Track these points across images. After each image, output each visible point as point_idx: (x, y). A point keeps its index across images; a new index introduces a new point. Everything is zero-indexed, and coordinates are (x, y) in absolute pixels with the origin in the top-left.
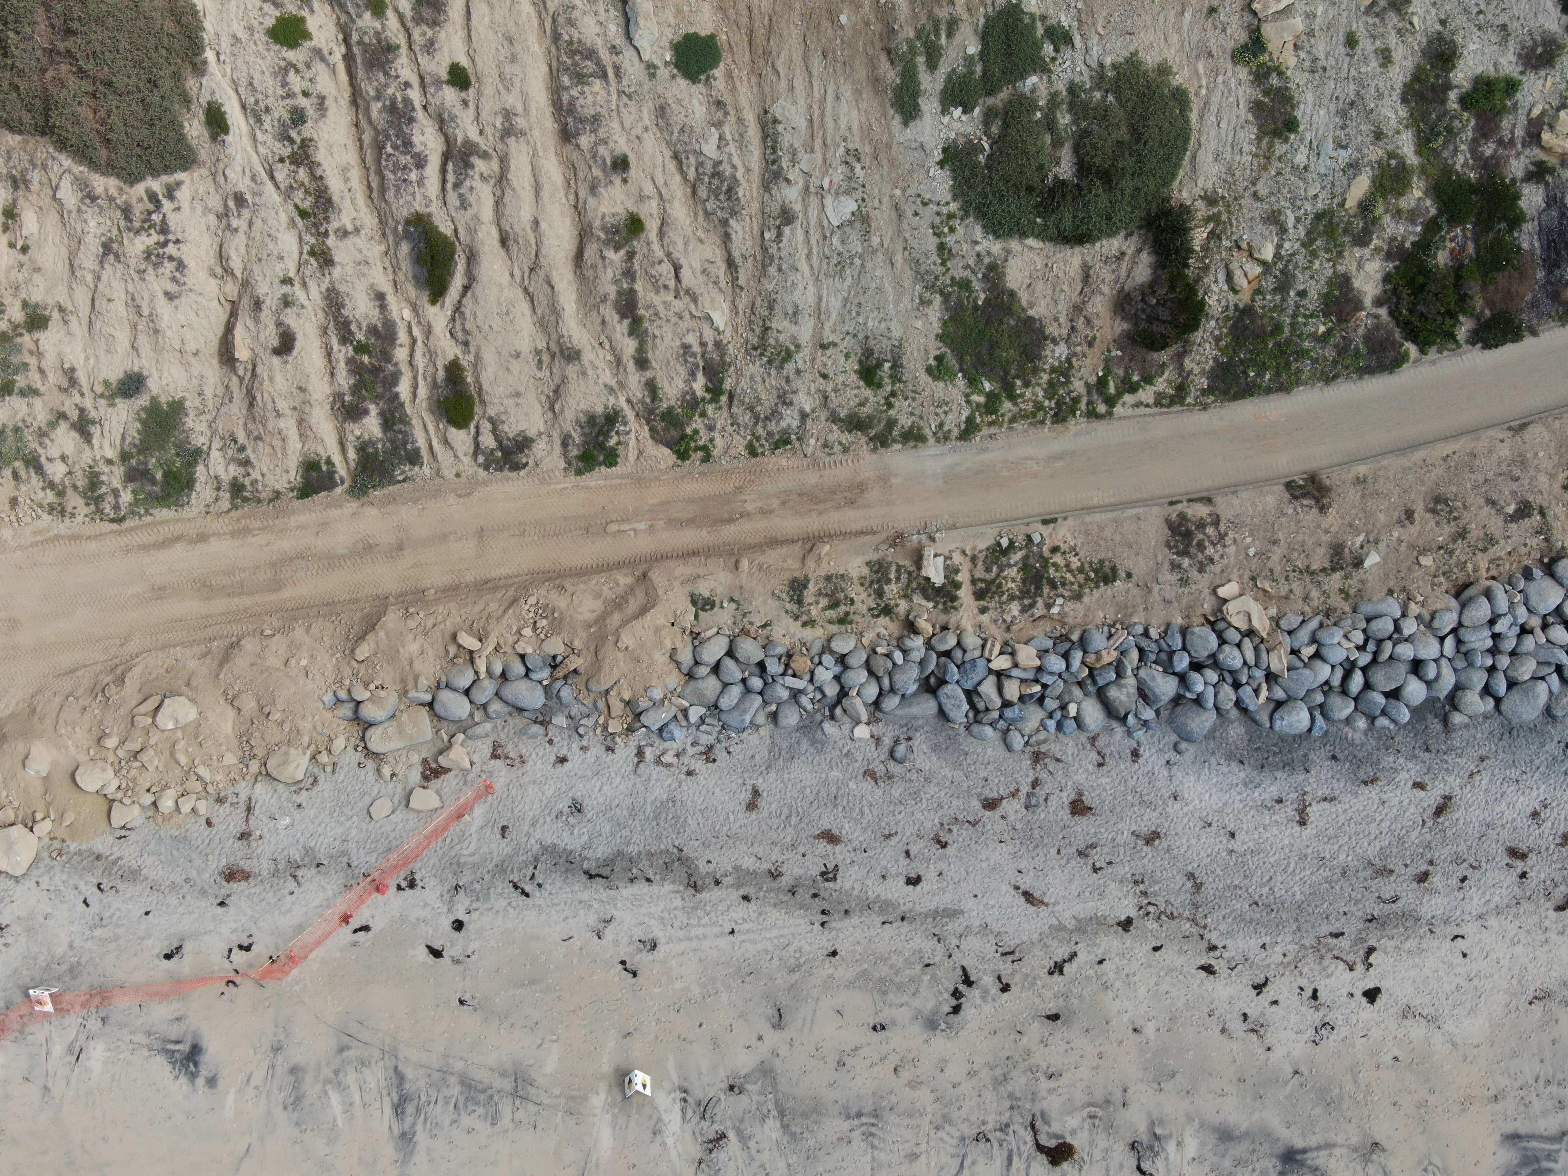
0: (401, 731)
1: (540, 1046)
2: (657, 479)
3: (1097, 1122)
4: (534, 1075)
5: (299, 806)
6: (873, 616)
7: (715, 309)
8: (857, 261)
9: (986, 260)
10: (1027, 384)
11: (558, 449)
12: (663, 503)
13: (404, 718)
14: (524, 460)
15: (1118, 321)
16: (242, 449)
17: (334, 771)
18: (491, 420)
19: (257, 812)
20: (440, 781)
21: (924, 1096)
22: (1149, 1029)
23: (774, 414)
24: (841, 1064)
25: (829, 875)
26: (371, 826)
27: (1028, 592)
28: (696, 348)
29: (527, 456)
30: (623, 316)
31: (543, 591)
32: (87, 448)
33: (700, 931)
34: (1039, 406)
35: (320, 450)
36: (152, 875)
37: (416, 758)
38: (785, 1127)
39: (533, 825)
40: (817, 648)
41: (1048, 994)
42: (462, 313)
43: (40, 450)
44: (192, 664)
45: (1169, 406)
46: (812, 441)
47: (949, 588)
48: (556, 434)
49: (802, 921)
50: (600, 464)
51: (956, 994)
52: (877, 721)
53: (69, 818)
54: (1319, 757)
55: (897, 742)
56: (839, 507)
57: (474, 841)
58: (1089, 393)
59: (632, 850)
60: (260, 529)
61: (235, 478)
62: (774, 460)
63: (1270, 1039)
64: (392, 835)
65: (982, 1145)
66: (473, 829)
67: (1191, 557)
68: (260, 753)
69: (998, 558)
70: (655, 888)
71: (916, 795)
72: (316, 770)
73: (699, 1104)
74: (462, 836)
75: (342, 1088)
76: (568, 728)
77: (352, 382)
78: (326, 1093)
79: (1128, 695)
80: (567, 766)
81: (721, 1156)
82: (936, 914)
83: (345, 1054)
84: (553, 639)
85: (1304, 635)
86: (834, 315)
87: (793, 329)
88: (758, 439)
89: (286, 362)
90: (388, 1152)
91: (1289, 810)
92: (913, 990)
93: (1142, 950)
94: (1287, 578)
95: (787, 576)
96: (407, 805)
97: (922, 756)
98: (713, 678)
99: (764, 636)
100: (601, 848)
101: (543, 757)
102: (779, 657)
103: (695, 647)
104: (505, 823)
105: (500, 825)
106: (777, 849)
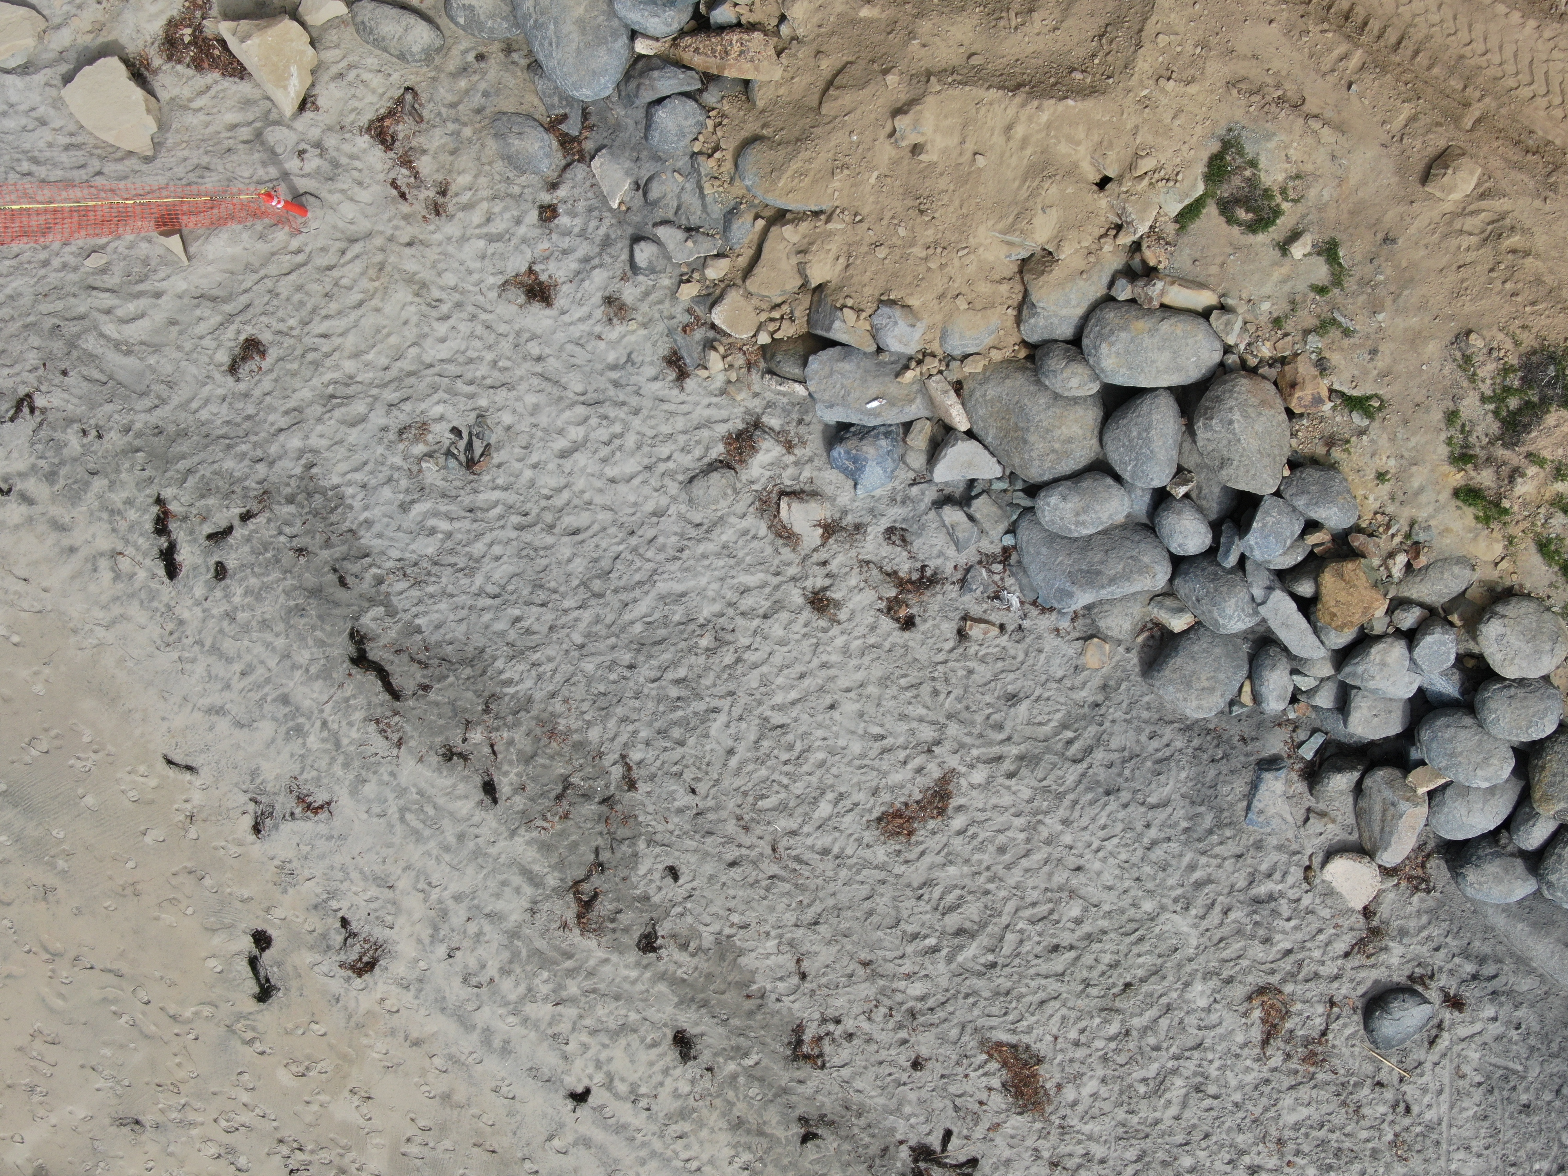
20: (201, 80)
33: (506, 1026)
39: (330, 401)
40: (1441, 588)
52: (1420, 883)
55: (1411, 988)
59: (519, 679)
66: (179, 284)
70: (489, 822)
74: (136, 281)
76: (622, 216)
80: (538, 318)
96: (68, 79)
97: (1445, 1074)
98: (1091, 415)
99: (1327, 428)
100: (443, 606)
101: (496, 238)
102: (1312, 526)
103: (1108, 299)
104: (265, 337)
105: (248, 331)
106: (866, 990)
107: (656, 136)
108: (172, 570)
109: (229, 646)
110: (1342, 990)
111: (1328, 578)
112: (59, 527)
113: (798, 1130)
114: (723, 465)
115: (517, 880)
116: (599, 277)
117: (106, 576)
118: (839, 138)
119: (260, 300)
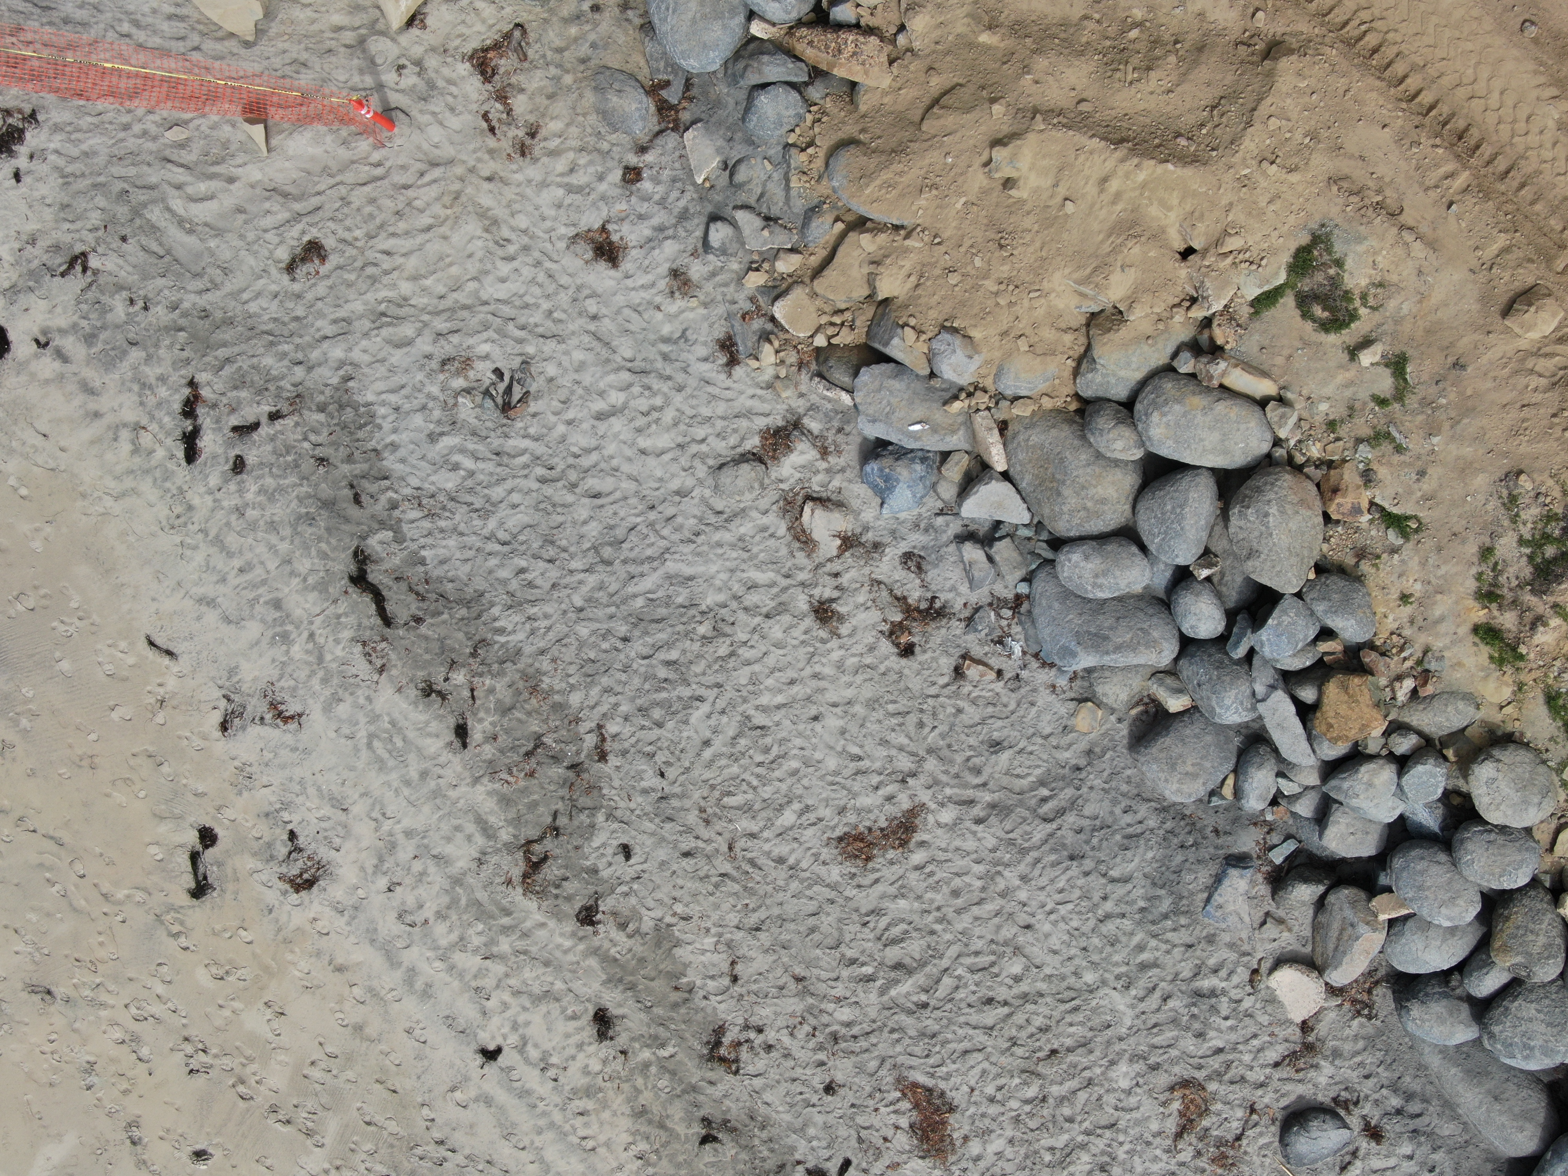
33: (431, 970)
39: (380, 317)
40: (1442, 720)
57: (228, 201)
59: (512, 630)
66: (254, 173)
70: (454, 765)
74: (212, 162)
80: (602, 277)
98: (1129, 481)
99: (1360, 540)
100: (452, 542)
101: (578, 190)
102: (1326, 633)
103: (1169, 369)
104: (329, 243)
105: (313, 233)
106: (795, 1005)
107: (753, 121)
108: (191, 455)
109: (232, 540)
110: (1265, 1098)
111: (1332, 689)
112: (89, 390)
113: (699, 1130)
114: (755, 458)
115: (471, 828)
116: (670, 248)
117: (125, 447)
118: (933, 157)
119: (331, 205)
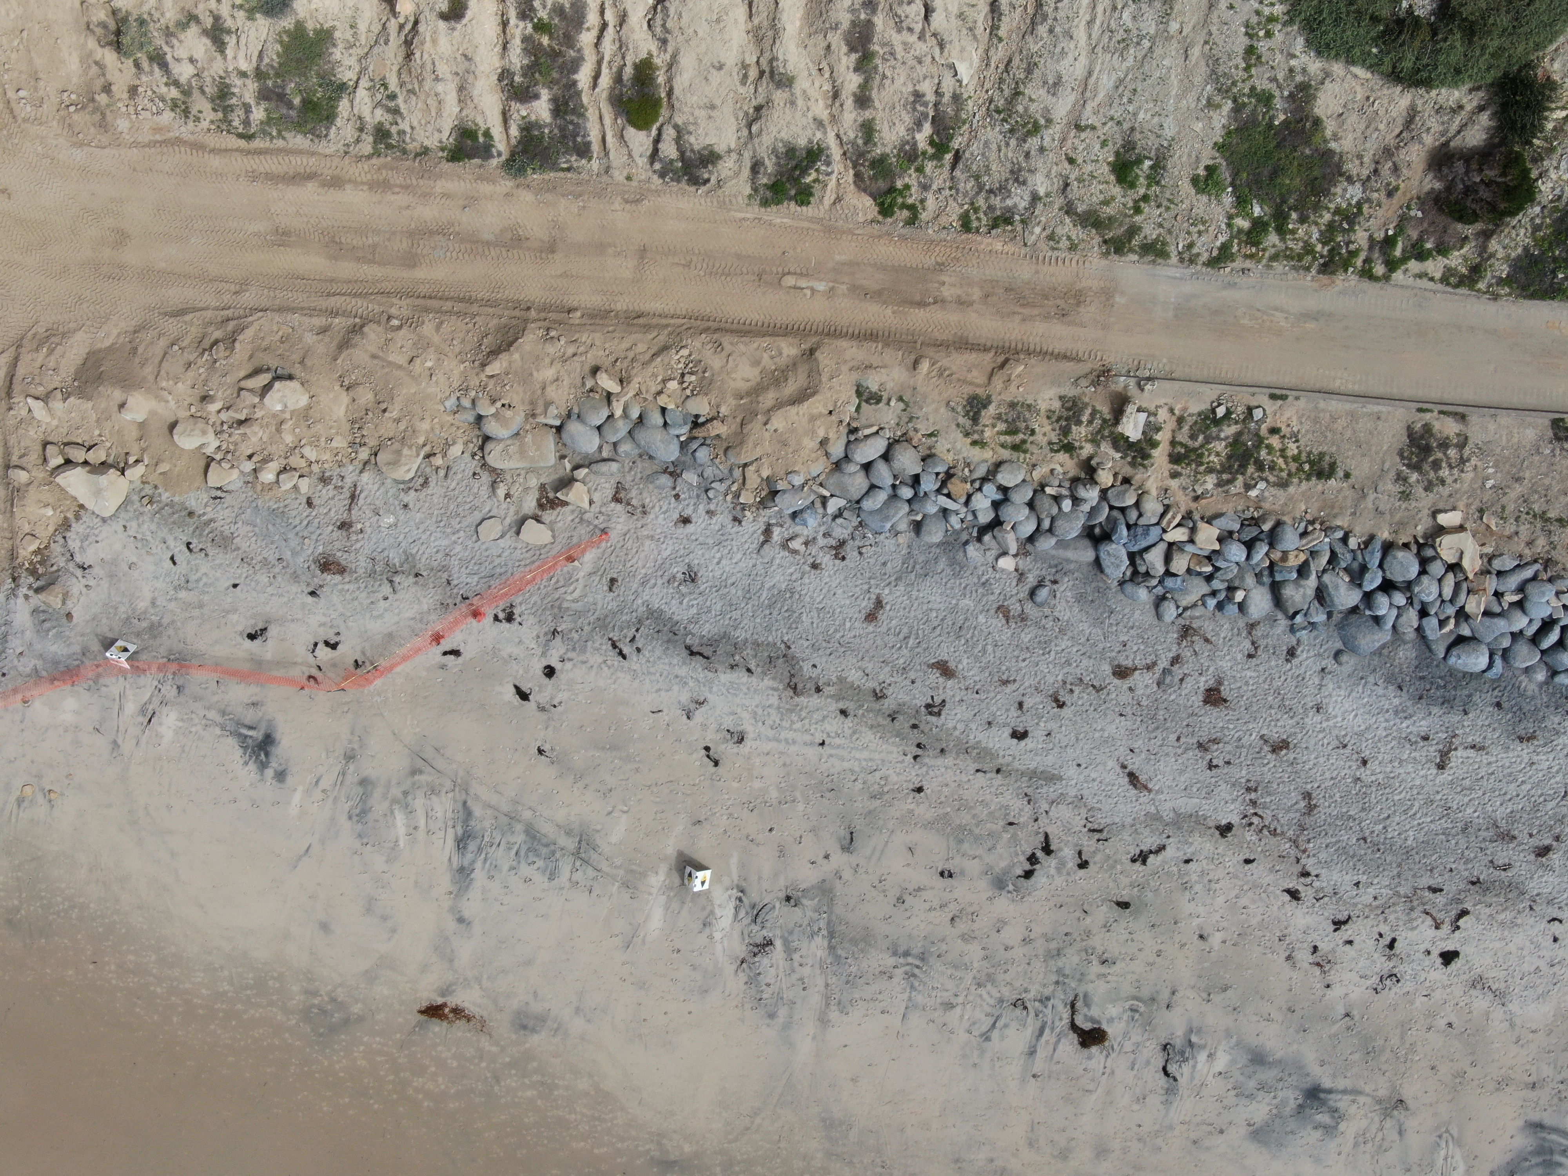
0: (522, 452)
1: (610, 813)
2: (851, 232)
3: (1137, 1016)
4: (599, 841)
5: (406, 506)
6: (1052, 450)
7: (962, 60)
8: (1146, 44)
9: (1299, 78)
10: (1303, 220)
11: (746, 172)
12: (852, 264)
13: (529, 438)
14: (706, 176)
15: (1430, 176)
16: (393, 97)
17: (446, 476)
18: (676, 127)
19: (361, 502)
20: (555, 512)
21: (974, 952)
22: (1216, 939)
23: (1002, 190)
24: (901, 900)
25: (934, 709)
26: (477, 545)
27: (1230, 467)
28: (930, 97)
29: (710, 172)
30: (852, 49)
31: (697, 344)
32: (218, 55)
33: (790, 735)
34: (1308, 249)
35: (479, 120)
36: (244, 546)
37: (534, 482)
38: (831, 948)
39: (643, 584)
40: (981, 472)
41: (1124, 881)
42: (665, 9)
43: (166, 49)
44: (310, 338)
45: (1456, 286)
46: (1038, 230)
47: (1144, 445)
48: (747, 155)
49: (895, 749)
50: (790, 199)
51: (1032, 859)
52: (1026, 554)
53: (164, 467)
54: (1483, 700)
55: (1040, 585)
56: (1047, 317)
57: (580, 586)
58: (1371, 248)
59: (740, 635)
60: (401, 187)
61: (380, 123)
62: (987, 240)
63: (1332, 977)
64: (497, 561)
65: (1018, 1011)
66: (581, 574)
67: (1421, 473)
68: (372, 442)
69: (1208, 427)
70: (754, 680)
71: (1045, 646)
72: (428, 470)
73: (753, 907)
74: (569, 580)
75: (410, 812)
76: (699, 486)
77: (526, 62)
78: (392, 812)
79: (1304, 596)
80: (690, 528)
81: (764, 961)
82: (1033, 775)
83: (417, 777)
84: (699, 398)
85: (1514, 581)
86: (1101, 96)
87: (1050, 100)
88: (976, 210)
89: (453, 29)
90: (444, 882)
91: (1432, 749)
92: (990, 844)
93: (1233, 861)
94: (1517, 519)
95: (968, 390)
96: (518, 533)
97: (1064, 604)
98: (861, 475)
99: (927, 446)
100: (707, 625)
101: (666, 512)
102: (937, 474)
103: (849, 442)
104: (615, 576)
105: (609, 576)
106: (887, 669)
107: (698, 460)
108: (624, 657)
109: (652, 670)
110: (1021, 596)
111: (950, 485)
112: (584, 662)
113: (889, 719)
114: (766, 541)
115: (771, 692)
116: (701, 507)
117: (606, 669)
118: (752, 438)
119: (607, 566)
